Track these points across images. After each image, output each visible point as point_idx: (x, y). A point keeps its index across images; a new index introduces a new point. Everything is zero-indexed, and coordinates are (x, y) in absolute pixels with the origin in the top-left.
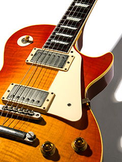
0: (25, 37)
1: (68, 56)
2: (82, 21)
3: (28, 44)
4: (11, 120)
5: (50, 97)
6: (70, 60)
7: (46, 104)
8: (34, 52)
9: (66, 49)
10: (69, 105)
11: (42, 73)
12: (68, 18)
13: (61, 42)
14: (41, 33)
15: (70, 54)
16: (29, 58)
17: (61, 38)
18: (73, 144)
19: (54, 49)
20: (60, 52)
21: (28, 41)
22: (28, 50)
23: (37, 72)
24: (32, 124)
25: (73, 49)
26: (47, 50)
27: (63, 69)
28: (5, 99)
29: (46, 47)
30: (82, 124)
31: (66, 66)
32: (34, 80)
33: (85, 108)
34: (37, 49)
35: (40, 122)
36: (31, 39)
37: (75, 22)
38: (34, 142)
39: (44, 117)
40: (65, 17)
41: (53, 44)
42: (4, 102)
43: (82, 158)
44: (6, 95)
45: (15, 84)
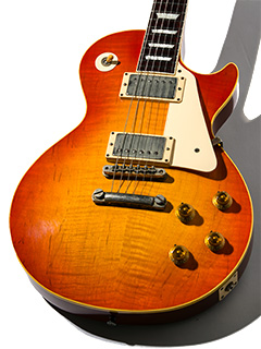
0: (107, 55)
1: (176, 79)
2: (182, 18)
3: (113, 66)
4: (127, 182)
5: (169, 144)
6: (180, 84)
7: (167, 155)
8: (126, 79)
9: (169, 67)
10: (197, 150)
11: (148, 110)
12: (160, 15)
13: (161, 58)
14: (126, 44)
15: (178, 75)
16: (123, 90)
17: (160, 52)
18: (215, 201)
20: (164, 75)
21: (111, 63)
22: (115, 76)
23: (141, 111)
24: (156, 184)
25: (179, 67)
26: (145, 73)
27: (175, 100)
28: (111, 156)
29: (142, 69)
30: (221, 172)
31: (178, 94)
32: (139, 122)
33: (218, 149)
34: (130, 74)
35: (165, 179)
36: (116, 59)
37: (172, 21)
38: (165, 207)
39: (169, 172)
40: (154, 16)
41: (151, 61)
42: (109, 160)
43: (229, 216)
44: (109, 150)
45: (116, 133)
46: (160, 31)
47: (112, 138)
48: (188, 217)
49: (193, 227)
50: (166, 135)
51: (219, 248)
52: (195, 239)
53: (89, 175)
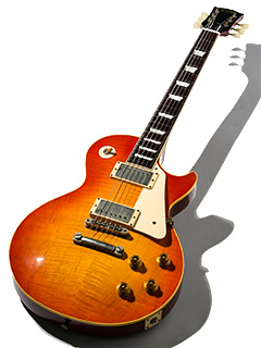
0: (109, 147)
1: (152, 173)
2: (167, 135)
3: (111, 156)
4: (100, 233)
5: (136, 214)
6: (154, 177)
7: (132, 221)
8: (117, 166)
9: (150, 165)
10: (154, 223)
11: (127, 189)
12: (152, 130)
13: (145, 158)
14: (124, 144)
15: (154, 171)
16: (114, 172)
17: (146, 153)
18: (158, 260)
19: (135, 163)
20: (145, 169)
21: (110, 153)
22: (111, 163)
23: (122, 188)
24: (120, 239)
25: (157, 166)
26: (132, 165)
27: (148, 187)
28: (94, 213)
29: (130, 161)
30: (167, 241)
31: (151, 183)
32: (119, 195)
33: (169, 226)
34: (121, 163)
35: (127, 237)
36: (114, 151)
37: (159, 135)
38: (122, 255)
39: (131, 233)
40: (148, 129)
41: (138, 158)
42: (92, 216)
43: (166, 272)
44: (93, 209)
45: (101, 199)
46: (150, 140)
47: (97, 202)
48: (136, 265)
49: (138, 274)
50: (136, 208)
51: (153, 291)
52: (137, 282)
53: (75, 223)
